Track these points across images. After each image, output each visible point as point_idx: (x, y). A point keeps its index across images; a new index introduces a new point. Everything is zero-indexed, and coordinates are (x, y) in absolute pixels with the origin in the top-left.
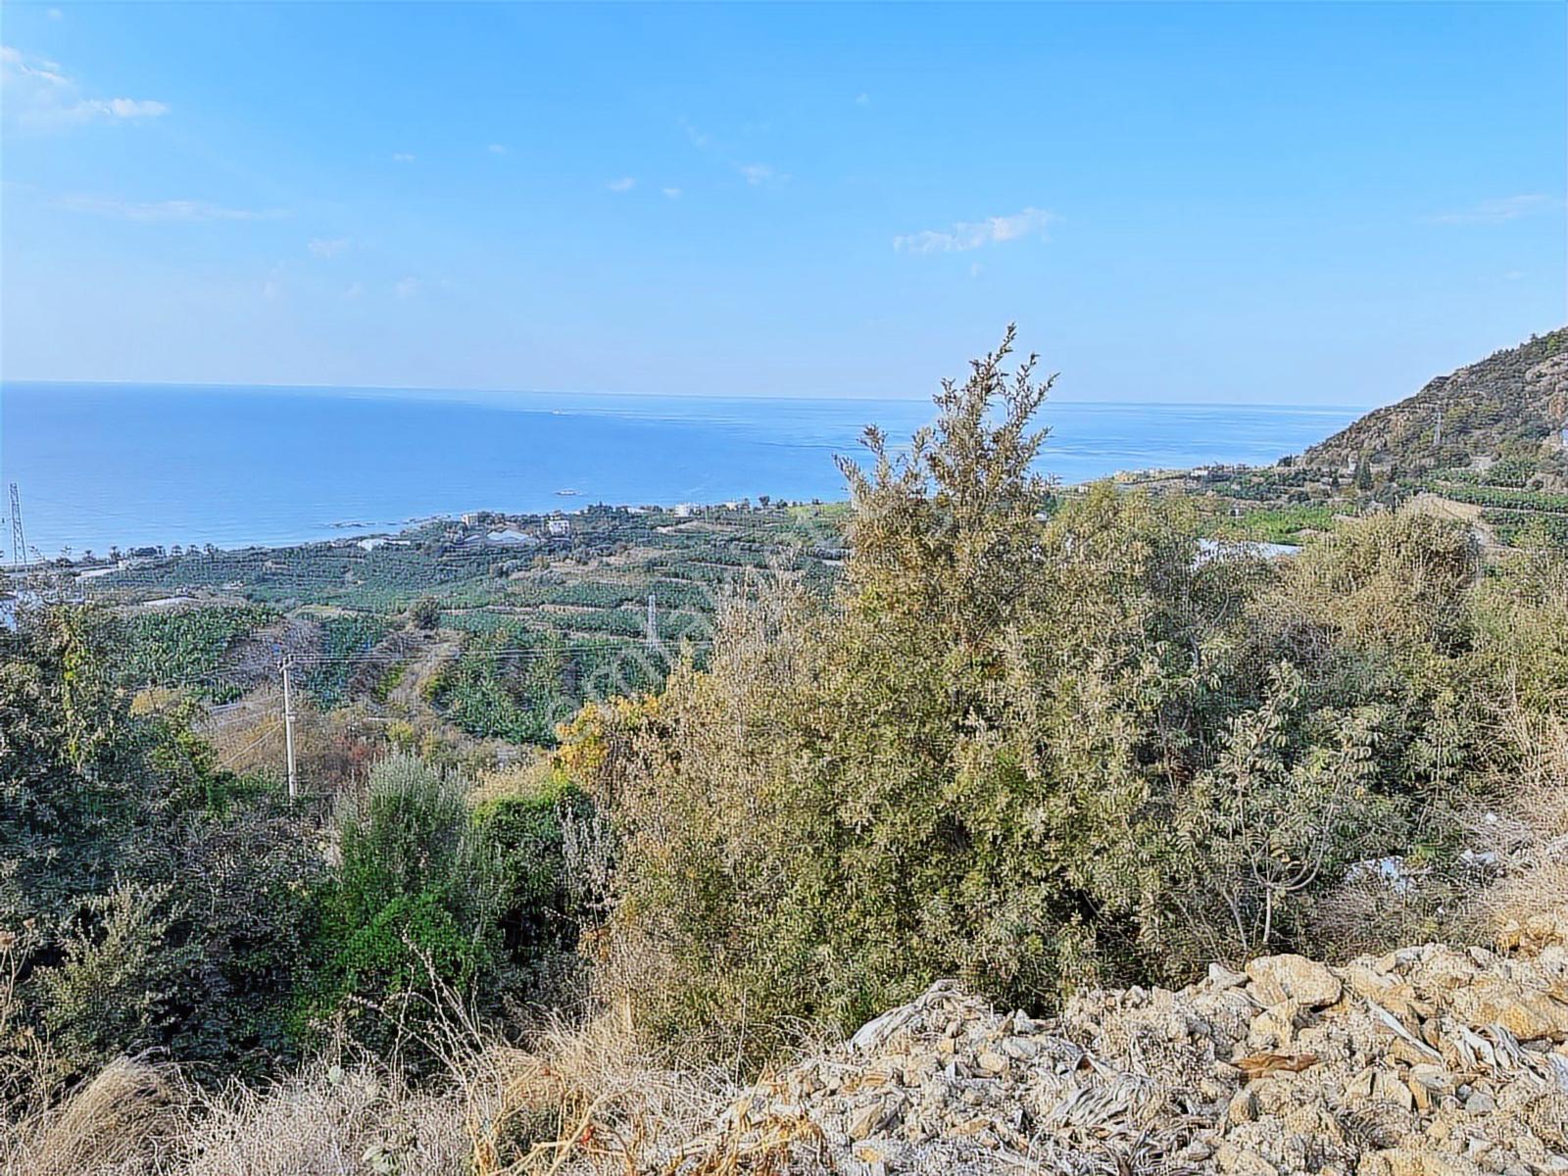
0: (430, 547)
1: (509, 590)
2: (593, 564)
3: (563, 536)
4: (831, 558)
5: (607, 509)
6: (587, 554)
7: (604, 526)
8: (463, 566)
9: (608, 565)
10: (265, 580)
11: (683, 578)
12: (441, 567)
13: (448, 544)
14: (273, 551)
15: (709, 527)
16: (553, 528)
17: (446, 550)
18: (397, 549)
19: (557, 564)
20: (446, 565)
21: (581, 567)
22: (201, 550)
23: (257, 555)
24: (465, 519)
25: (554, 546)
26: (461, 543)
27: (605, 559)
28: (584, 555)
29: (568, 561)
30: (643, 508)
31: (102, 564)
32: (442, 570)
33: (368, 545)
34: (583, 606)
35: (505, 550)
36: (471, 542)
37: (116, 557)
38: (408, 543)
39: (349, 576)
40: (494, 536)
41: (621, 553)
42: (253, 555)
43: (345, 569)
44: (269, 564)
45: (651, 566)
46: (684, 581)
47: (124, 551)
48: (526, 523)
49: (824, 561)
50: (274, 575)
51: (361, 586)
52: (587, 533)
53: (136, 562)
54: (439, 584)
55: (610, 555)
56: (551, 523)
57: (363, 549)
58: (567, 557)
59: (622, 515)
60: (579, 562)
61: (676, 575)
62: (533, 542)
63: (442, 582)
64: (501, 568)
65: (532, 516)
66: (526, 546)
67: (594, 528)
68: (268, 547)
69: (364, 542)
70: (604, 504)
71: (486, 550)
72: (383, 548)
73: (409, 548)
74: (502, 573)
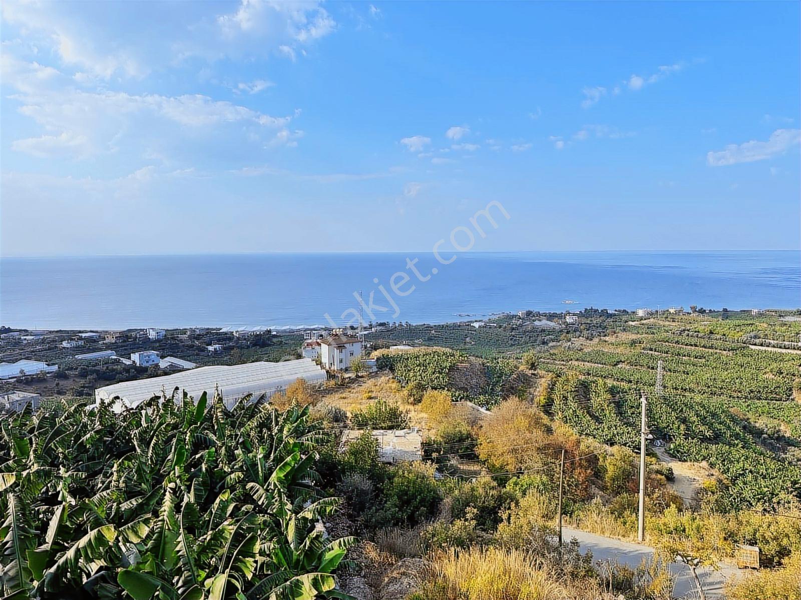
0: (506, 327)
1: (552, 352)
2: (596, 340)
3: (574, 324)
4: (755, 345)
5: (596, 311)
6: (592, 335)
7: (596, 320)
8: (522, 337)
9: (606, 341)
10: (431, 339)
11: (655, 351)
12: (512, 337)
13: (514, 326)
14: (435, 326)
15: (661, 323)
16: (569, 319)
17: (513, 329)
18: (490, 328)
19: (575, 339)
20: (514, 336)
21: (588, 341)
22: (403, 324)
23: (429, 328)
24: (520, 314)
25: (570, 330)
26: (521, 326)
27: (602, 338)
28: (590, 335)
29: (581, 338)
30: (616, 311)
31: (365, 328)
32: (511, 339)
33: (476, 325)
34: (595, 363)
35: (543, 331)
36: (525, 326)
37: (371, 326)
38: (495, 325)
39: (468, 340)
40: (537, 323)
41: (612, 335)
42: (426, 327)
43: (466, 336)
44: (433, 332)
45: (633, 343)
46: (656, 353)
47: (374, 323)
48: (551, 317)
49: (750, 346)
50: (435, 337)
51: (474, 345)
52: (588, 323)
53: (379, 328)
54: (511, 346)
55: (605, 336)
56: (567, 317)
57: (475, 327)
58: (580, 336)
59: (605, 313)
60: (587, 339)
61: (651, 350)
62: (558, 327)
63: (512, 345)
64: (544, 339)
65: (554, 313)
66: (554, 329)
67: (591, 321)
68: (432, 324)
69: (475, 323)
70: (593, 308)
71: (534, 330)
72: (483, 327)
73: (496, 327)
74: (544, 343)
